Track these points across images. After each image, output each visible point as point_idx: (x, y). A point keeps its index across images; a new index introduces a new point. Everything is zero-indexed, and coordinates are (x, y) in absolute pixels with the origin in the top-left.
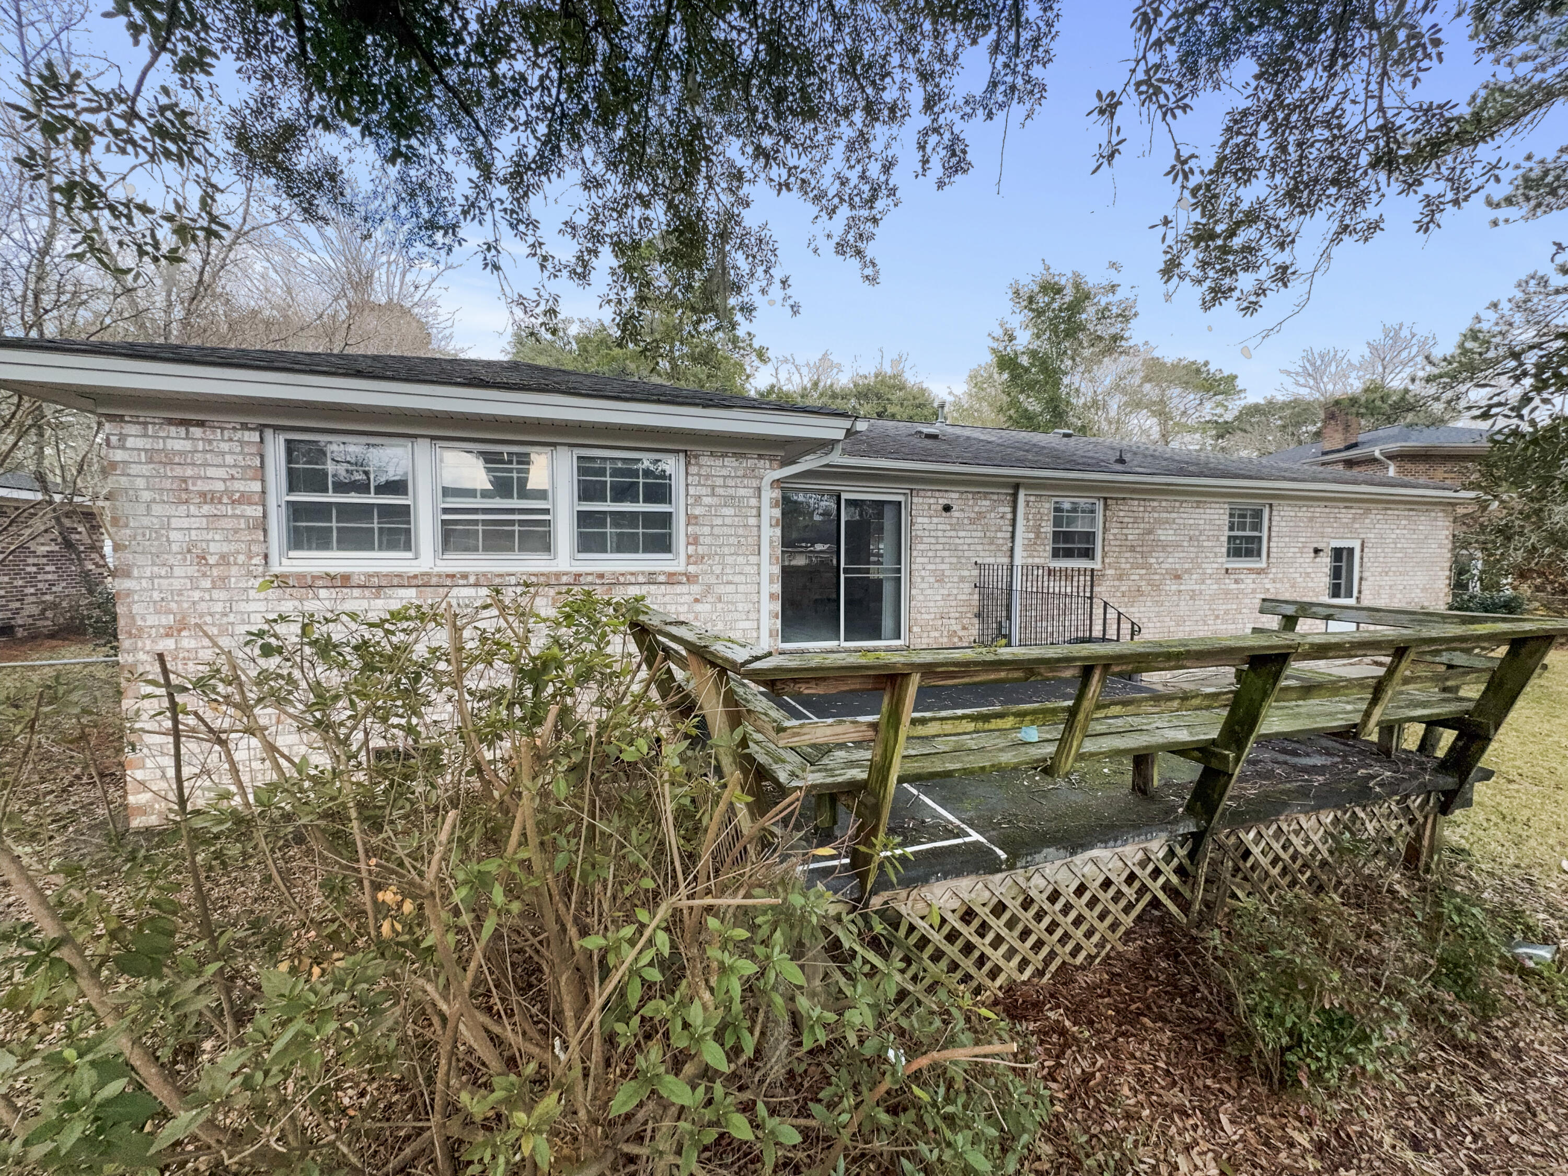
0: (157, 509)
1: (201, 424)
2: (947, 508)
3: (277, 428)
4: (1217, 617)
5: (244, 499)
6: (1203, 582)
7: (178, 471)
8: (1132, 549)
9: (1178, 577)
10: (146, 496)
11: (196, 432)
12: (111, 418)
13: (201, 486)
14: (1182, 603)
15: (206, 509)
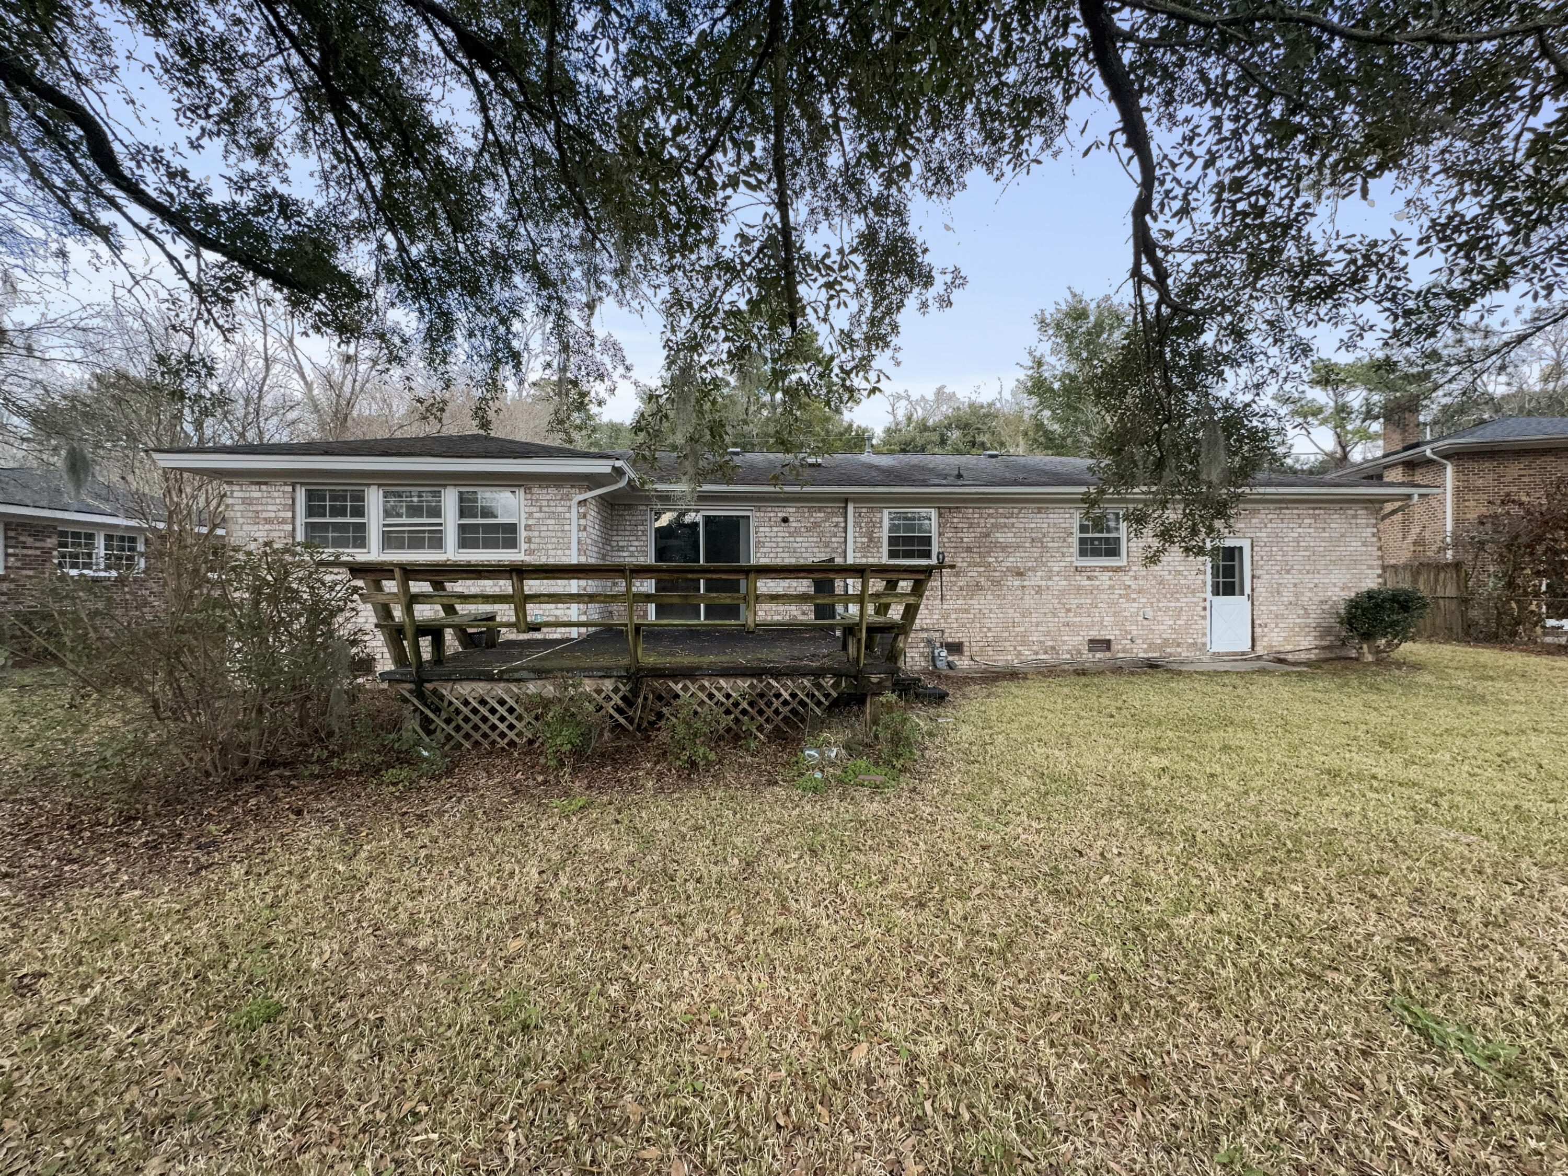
0: (245, 527)
1: (266, 483)
2: (785, 520)
3: (302, 484)
4: (1069, 610)
5: (284, 521)
6: (1050, 579)
7: (255, 508)
8: (969, 550)
9: (1020, 574)
10: (241, 521)
11: (264, 487)
12: (227, 483)
13: (265, 515)
14: (1027, 597)
15: (267, 527)
